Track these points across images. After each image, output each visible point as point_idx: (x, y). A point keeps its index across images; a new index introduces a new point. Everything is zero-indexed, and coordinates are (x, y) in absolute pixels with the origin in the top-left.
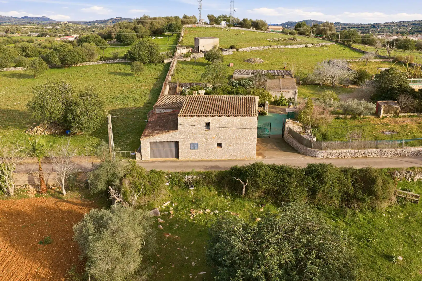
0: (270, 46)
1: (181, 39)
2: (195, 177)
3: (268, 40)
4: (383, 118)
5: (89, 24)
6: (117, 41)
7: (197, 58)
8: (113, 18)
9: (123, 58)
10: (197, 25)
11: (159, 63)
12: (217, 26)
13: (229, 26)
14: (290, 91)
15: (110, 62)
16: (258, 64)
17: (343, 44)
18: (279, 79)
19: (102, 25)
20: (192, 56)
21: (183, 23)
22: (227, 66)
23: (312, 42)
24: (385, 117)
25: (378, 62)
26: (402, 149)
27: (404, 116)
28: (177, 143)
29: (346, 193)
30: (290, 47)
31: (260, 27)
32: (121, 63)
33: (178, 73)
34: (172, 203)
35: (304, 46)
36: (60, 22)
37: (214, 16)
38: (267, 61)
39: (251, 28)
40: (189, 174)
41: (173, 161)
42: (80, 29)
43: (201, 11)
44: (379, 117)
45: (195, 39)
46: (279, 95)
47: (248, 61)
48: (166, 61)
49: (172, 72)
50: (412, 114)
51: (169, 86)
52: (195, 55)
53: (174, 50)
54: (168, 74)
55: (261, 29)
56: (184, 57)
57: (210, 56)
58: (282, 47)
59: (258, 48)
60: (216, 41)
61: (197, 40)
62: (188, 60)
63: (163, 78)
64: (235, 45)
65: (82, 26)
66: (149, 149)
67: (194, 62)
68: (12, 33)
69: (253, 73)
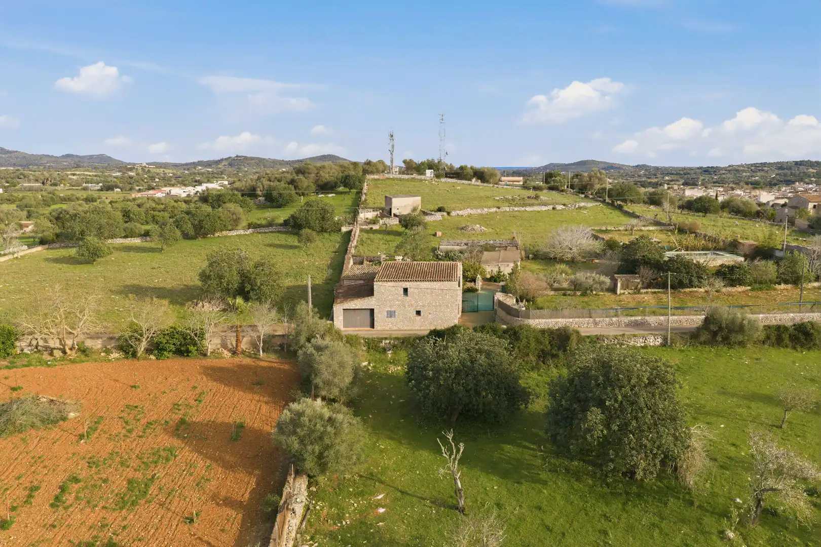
0: (499, 208)
1: (363, 198)
2: (392, 341)
3: (496, 198)
4: (620, 294)
5: (185, 167)
6: (265, 200)
7: (388, 225)
8: (230, 157)
9: (281, 225)
10: (387, 176)
11: (335, 232)
12: (419, 177)
13: (438, 176)
14: (509, 264)
15: (262, 230)
16: (478, 232)
17: (612, 205)
18: (500, 251)
19: (210, 170)
20: (381, 222)
21: (365, 172)
22: (432, 236)
23: (565, 201)
24: (624, 294)
25: (652, 231)
26: (617, 319)
27: (647, 293)
28: (372, 311)
29: (543, 350)
30: (528, 209)
31: (488, 178)
32: (279, 232)
33: (362, 245)
34: (369, 363)
35: (550, 207)
36: (134, 164)
37: (414, 161)
38: (491, 229)
39: (474, 180)
40: (386, 339)
41: (369, 330)
42: (171, 177)
43: (393, 153)
44: (616, 294)
45: (386, 197)
46: (495, 270)
47: (462, 229)
48: (344, 229)
49: (354, 243)
50: (657, 290)
51: (353, 260)
52: (386, 220)
53: (355, 213)
54: (349, 246)
55: (487, 182)
56: (369, 223)
57: (407, 222)
58: (516, 209)
59: (479, 211)
60: (416, 201)
61: (388, 200)
62: (376, 227)
63: (343, 250)
64: (445, 206)
65: (175, 171)
66: (341, 318)
67: (385, 231)
68: (55, 185)
69: (466, 244)
